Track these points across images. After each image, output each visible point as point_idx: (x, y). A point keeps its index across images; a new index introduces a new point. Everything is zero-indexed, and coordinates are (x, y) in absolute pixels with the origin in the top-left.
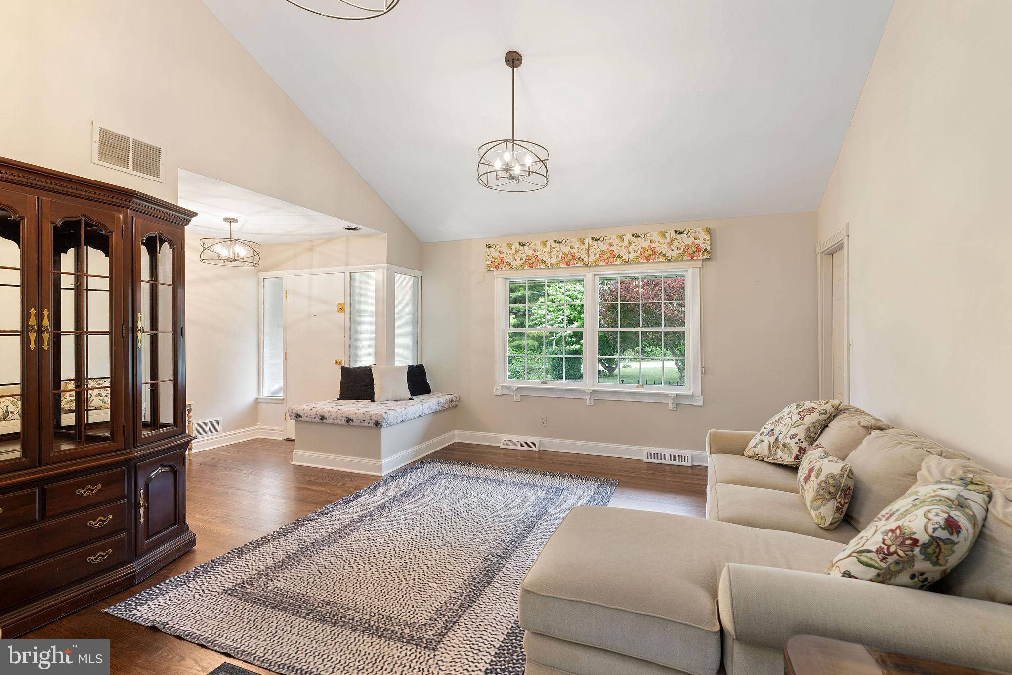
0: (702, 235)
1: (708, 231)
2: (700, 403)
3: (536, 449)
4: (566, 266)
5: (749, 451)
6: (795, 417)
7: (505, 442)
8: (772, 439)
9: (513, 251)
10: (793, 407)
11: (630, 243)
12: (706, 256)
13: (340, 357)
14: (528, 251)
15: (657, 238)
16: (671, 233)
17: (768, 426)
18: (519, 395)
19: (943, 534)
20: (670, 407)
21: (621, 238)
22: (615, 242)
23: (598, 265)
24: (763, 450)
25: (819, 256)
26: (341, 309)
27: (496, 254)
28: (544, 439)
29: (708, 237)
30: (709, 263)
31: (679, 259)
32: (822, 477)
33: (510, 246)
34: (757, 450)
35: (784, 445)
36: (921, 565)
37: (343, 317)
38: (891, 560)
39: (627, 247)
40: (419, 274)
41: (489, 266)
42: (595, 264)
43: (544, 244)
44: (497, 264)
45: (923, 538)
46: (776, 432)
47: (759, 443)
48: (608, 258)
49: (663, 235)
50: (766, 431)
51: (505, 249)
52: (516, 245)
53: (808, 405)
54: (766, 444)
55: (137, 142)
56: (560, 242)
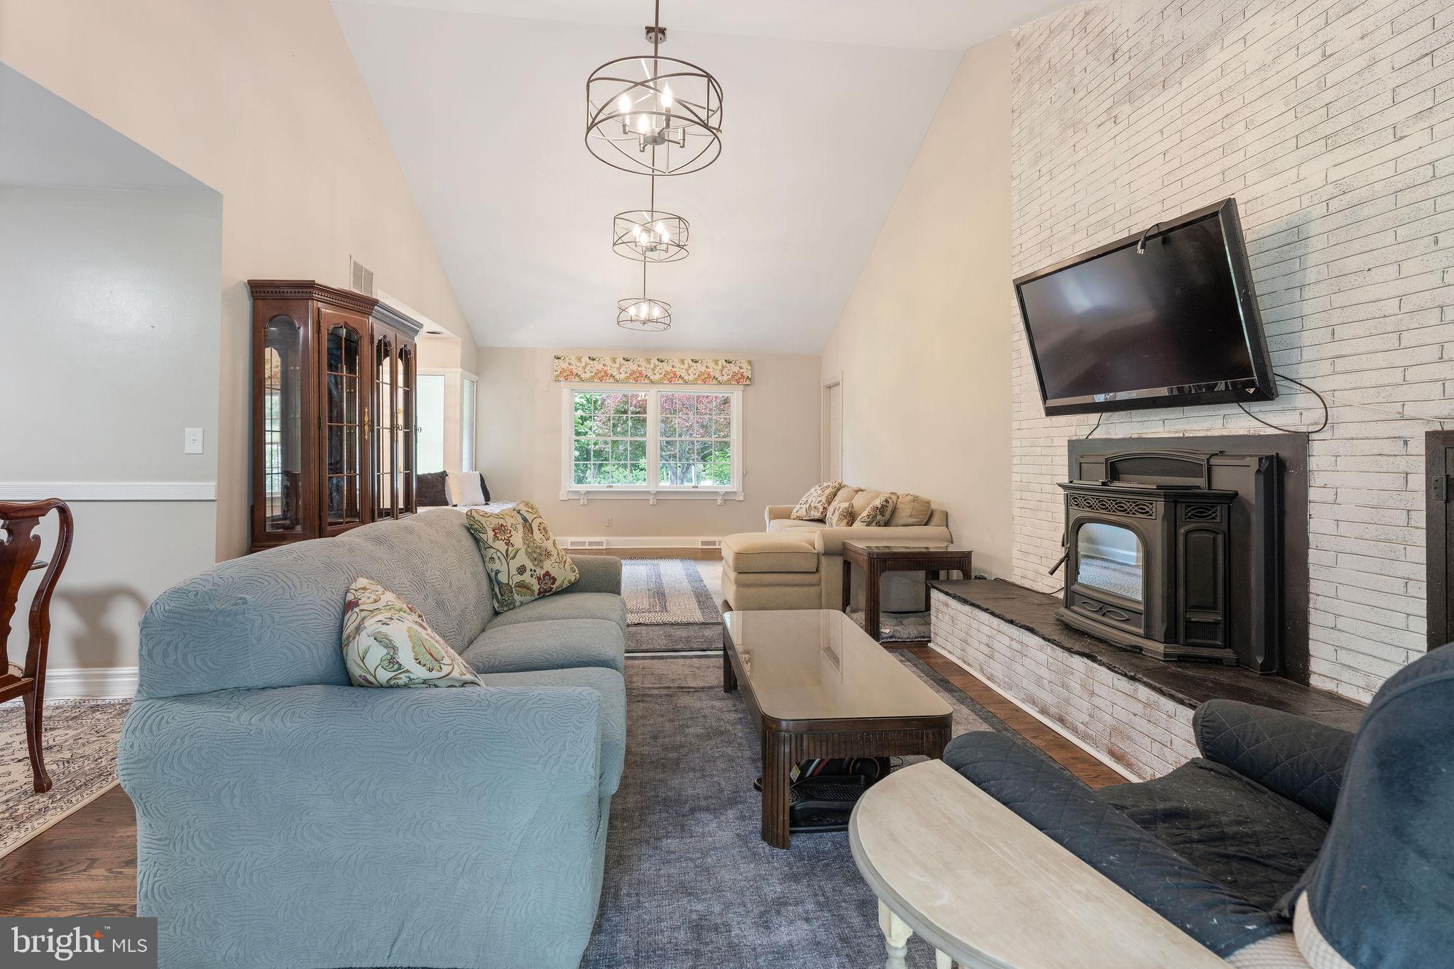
0: (745, 365)
1: (750, 363)
2: (742, 498)
3: (604, 547)
4: (634, 382)
5: (794, 515)
6: (819, 492)
7: (572, 543)
8: (807, 506)
9: (583, 364)
10: (817, 487)
11: (690, 367)
12: (748, 383)
14: (598, 366)
15: (711, 365)
16: (722, 362)
17: (804, 499)
18: (586, 501)
19: (885, 503)
20: (719, 502)
21: (682, 362)
22: (678, 364)
23: (663, 383)
24: (802, 513)
25: (821, 389)
27: (564, 365)
28: (610, 538)
29: (749, 368)
30: (748, 387)
31: (728, 382)
32: (841, 510)
33: (579, 359)
34: (798, 514)
35: (815, 507)
36: (879, 517)
38: (871, 517)
39: (687, 370)
40: (474, 378)
41: (558, 376)
42: (660, 382)
43: (614, 360)
44: (568, 375)
45: (879, 506)
46: (809, 501)
47: (798, 509)
48: (671, 378)
49: (716, 362)
50: (803, 503)
51: (574, 361)
52: (585, 359)
53: (825, 484)
54: (804, 509)
55: (366, 270)
56: (629, 360)
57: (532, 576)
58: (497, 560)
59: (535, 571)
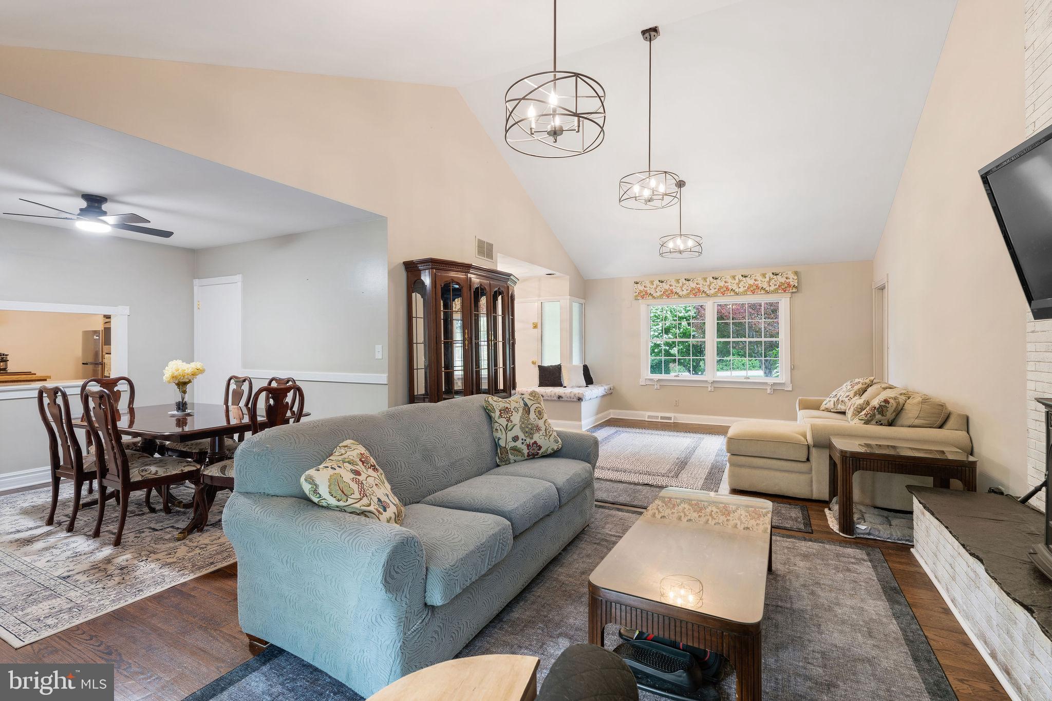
0: (791, 276)
1: (796, 273)
2: (790, 389)
3: (672, 421)
4: (694, 296)
5: (823, 407)
6: (849, 387)
7: (649, 417)
8: (836, 399)
9: (655, 286)
10: (849, 383)
11: (740, 281)
12: (794, 290)
13: (535, 359)
14: (666, 286)
15: (760, 278)
16: (769, 275)
17: (834, 393)
18: (658, 385)
19: (883, 404)
20: (769, 391)
21: (734, 277)
22: (730, 280)
23: (717, 296)
24: (830, 405)
25: (873, 290)
26: (535, 327)
27: (641, 288)
28: (676, 415)
29: (796, 278)
30: (796, 294)
31: (775, 291)
32: (856, 406)
33: (652, 282)
34: (827, 406)
35: (842, 401)
36: (878, 417)
37: (536, 332)
38: (868, 416)
39: (738, 284)
40: (582, 301)
41: (636, 296)
42: (715, 295)
43: (678, 281)
44: (644, 295)
45: (877, 406)
46: (838, 395)
47: (829, 403)
48: (724, 291)
49: (764, 275)
50: (833, 396)
51: (648, 285)
52: (656, 282)
53: (857, 380)
54: (832, 403)
55: (487, 243)
56: (689, 280)
57: (523, 443)
58: (499, 431)
59: (525, 440)
